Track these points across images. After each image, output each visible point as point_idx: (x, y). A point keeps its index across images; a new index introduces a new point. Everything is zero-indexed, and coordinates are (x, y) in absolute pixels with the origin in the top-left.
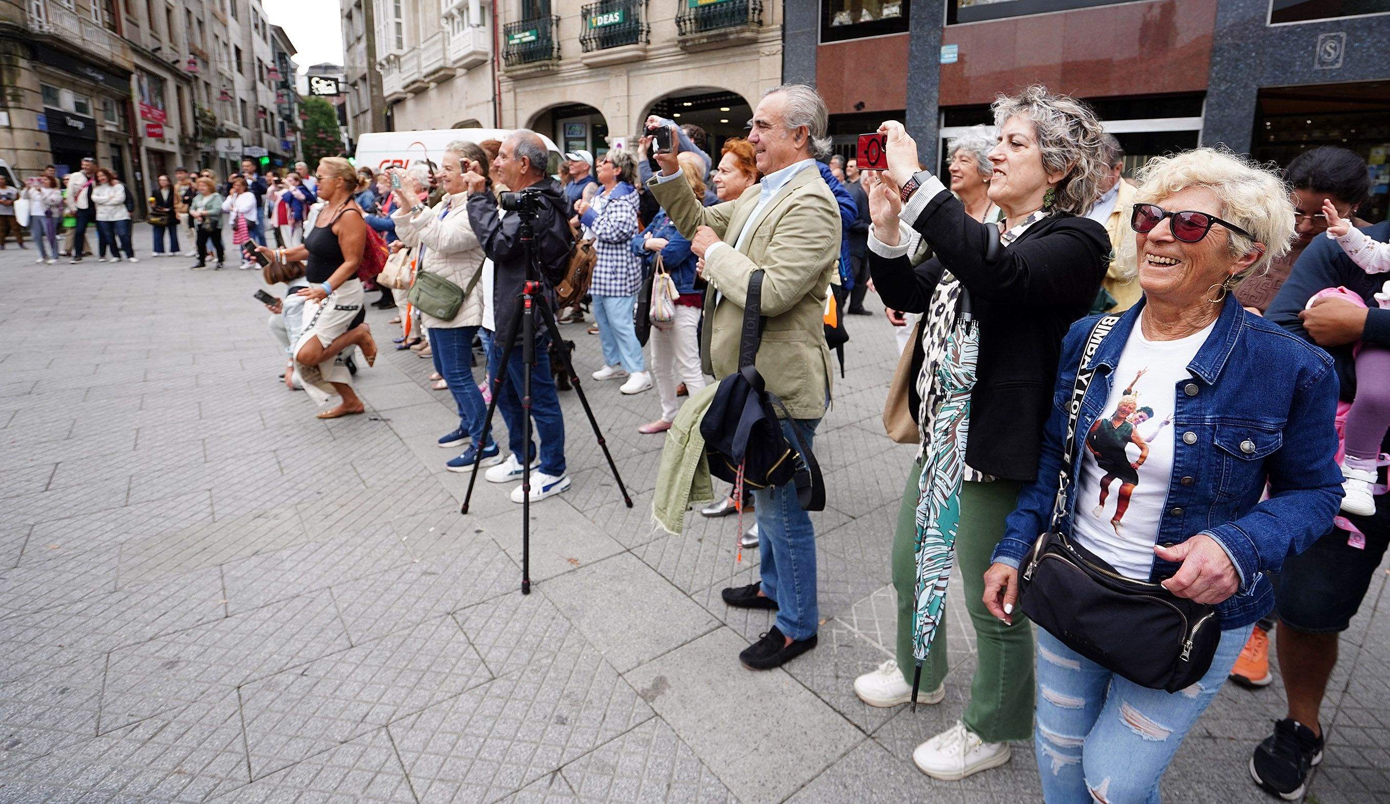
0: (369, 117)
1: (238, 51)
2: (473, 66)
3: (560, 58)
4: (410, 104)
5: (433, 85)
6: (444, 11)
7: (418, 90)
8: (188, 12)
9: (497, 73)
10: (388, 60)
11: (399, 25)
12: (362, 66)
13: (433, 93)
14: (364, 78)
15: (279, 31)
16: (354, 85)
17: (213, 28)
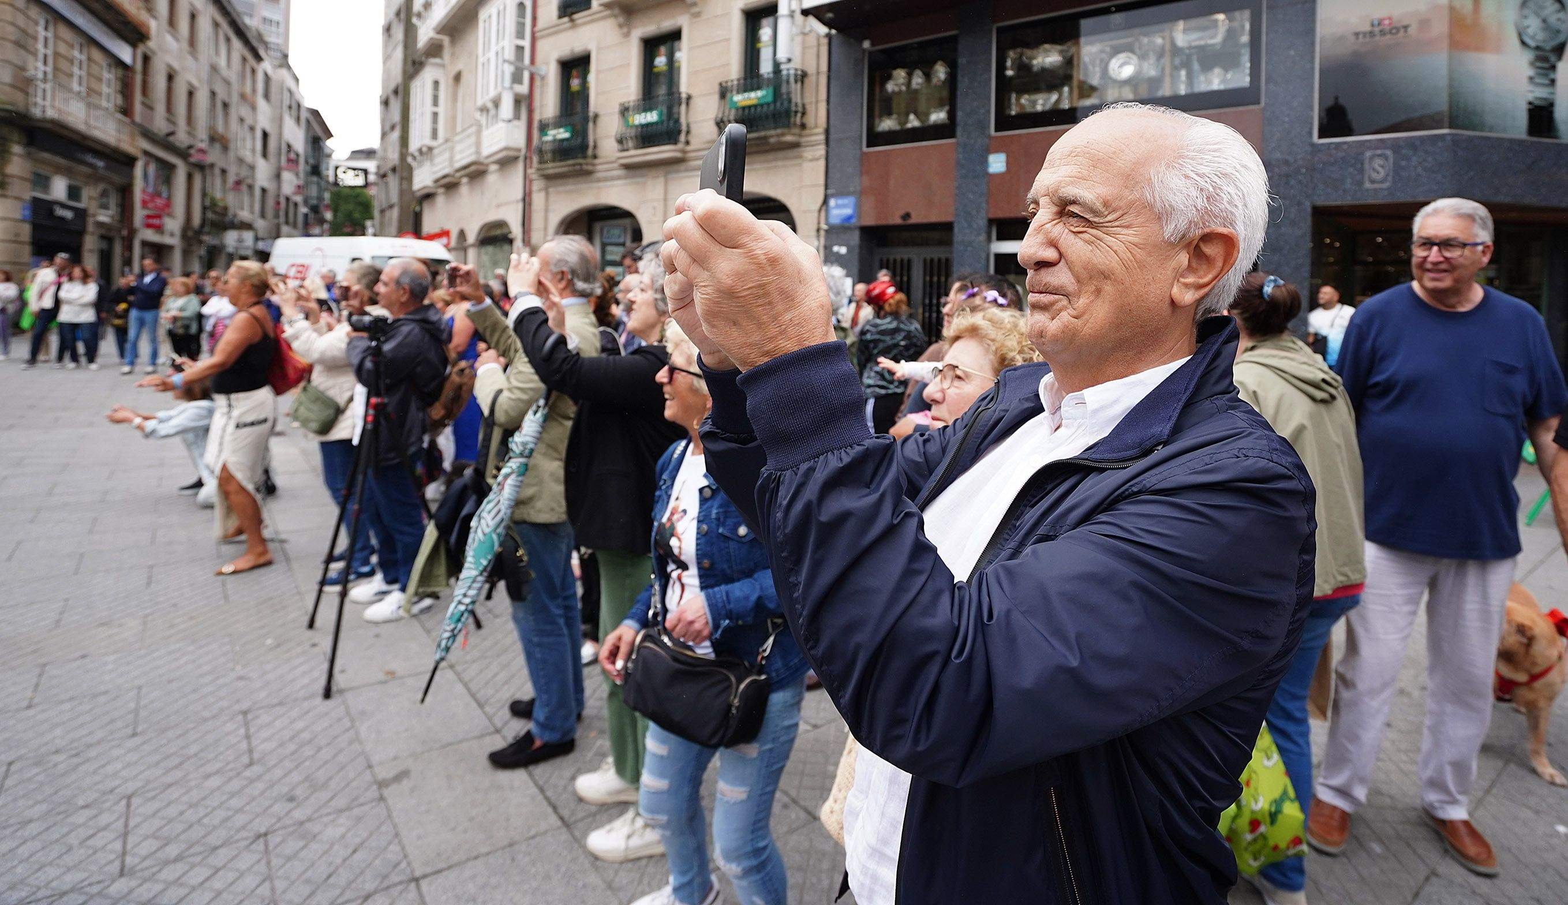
0: (395, 213)
1: (265, 135)
2: (506, 162)
3: (595, 157)
4: (440, 200)
5: (465, 180)
6: (480, 103)
7: (449, 185)
8: (213, 94)
9: (529, 171)
10: (420, 151)
11: (435, 115)
12: (394, 156)
13: (464, 189)
14: (394, 170)
15: (316, 114)
16: (384, 176)
17: (239, 110)
